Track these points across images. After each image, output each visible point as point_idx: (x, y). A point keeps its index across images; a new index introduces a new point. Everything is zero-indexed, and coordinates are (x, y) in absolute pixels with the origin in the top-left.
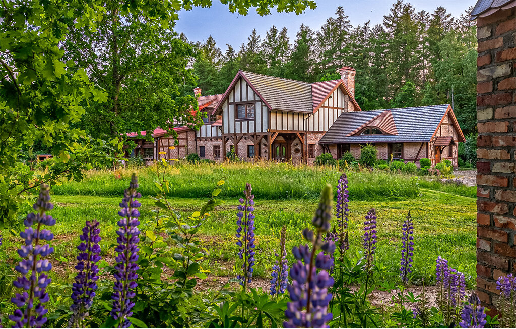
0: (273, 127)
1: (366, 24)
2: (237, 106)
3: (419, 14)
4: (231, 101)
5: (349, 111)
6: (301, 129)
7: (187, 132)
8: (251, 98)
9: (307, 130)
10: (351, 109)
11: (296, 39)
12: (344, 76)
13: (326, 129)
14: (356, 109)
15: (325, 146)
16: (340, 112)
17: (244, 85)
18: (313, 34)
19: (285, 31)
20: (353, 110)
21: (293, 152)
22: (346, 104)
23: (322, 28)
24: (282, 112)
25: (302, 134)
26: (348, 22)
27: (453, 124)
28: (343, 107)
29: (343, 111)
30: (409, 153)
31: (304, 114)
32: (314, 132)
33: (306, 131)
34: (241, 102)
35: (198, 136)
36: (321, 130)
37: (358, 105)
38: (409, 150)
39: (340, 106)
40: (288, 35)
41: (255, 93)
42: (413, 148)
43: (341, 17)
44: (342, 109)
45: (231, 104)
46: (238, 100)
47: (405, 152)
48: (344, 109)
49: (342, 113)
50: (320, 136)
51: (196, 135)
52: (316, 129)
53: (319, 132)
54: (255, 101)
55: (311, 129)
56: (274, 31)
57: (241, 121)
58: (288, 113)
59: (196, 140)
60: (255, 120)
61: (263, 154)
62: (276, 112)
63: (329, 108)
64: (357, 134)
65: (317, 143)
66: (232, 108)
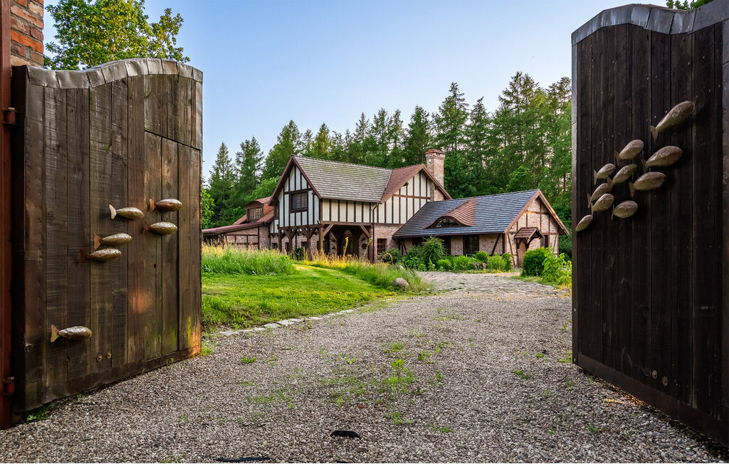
0: (326, 218)
1: (479, 101)
2: (292, 194)
3: (551, 87)
4: (287, 190)
5: (435, 200)
6: (366, 220)
7: (259, 228)
8: (304, 187)
9: (376, 221)
10: (438, 197)
11: (409, 122)
12: (430, 160)
13: (403, 221)
14: (445, 198)
15: (399, 241)
16: (424, 202)
17: (298, 173)
18: (427, 116)
19: (398, 113)
20: (441, 199)
21: (360, 248)
22: (432, 193)
23: (440, 109)
24: (339, 202)
25: (368, 227)
26: (464, 100)
27: (548, 213)
28: (428, 196)
29: (428, 200)
30: (485, 249)
31: (370, 204)
32: (385, 225)
33: (373, 224)
34: (295, 191)
35: (272, 232)
36: (396, 221)
37: (447, 194)
38: (485, 244)
39: (423, 195)
40: (401, 118)
41: (308, 183)
42: (489, 241)
43: (455, 96)
44: (427, 198)
45: (286, 193)
46: (292, 189)
47: (481, 246)
48: (429, 198)
49: (427, 202)
50: (395, 230)
51: (269, 231)
52: (389, 221)
53: (392, 225)
54: (308, 190)
55: (382, 220)
56: (383, 114)
57: (295, 212)
58: (347, 202)
59: (269, 237)
60: (307, 210)
61: (332, 251)
62: (330, 201)
63: (407, 197)
64: (433, 226)
65: (389, 238)
66: (287, 197)
